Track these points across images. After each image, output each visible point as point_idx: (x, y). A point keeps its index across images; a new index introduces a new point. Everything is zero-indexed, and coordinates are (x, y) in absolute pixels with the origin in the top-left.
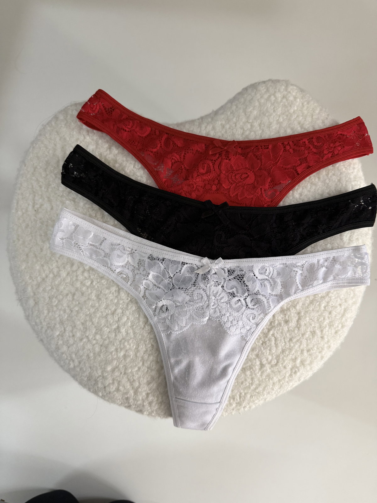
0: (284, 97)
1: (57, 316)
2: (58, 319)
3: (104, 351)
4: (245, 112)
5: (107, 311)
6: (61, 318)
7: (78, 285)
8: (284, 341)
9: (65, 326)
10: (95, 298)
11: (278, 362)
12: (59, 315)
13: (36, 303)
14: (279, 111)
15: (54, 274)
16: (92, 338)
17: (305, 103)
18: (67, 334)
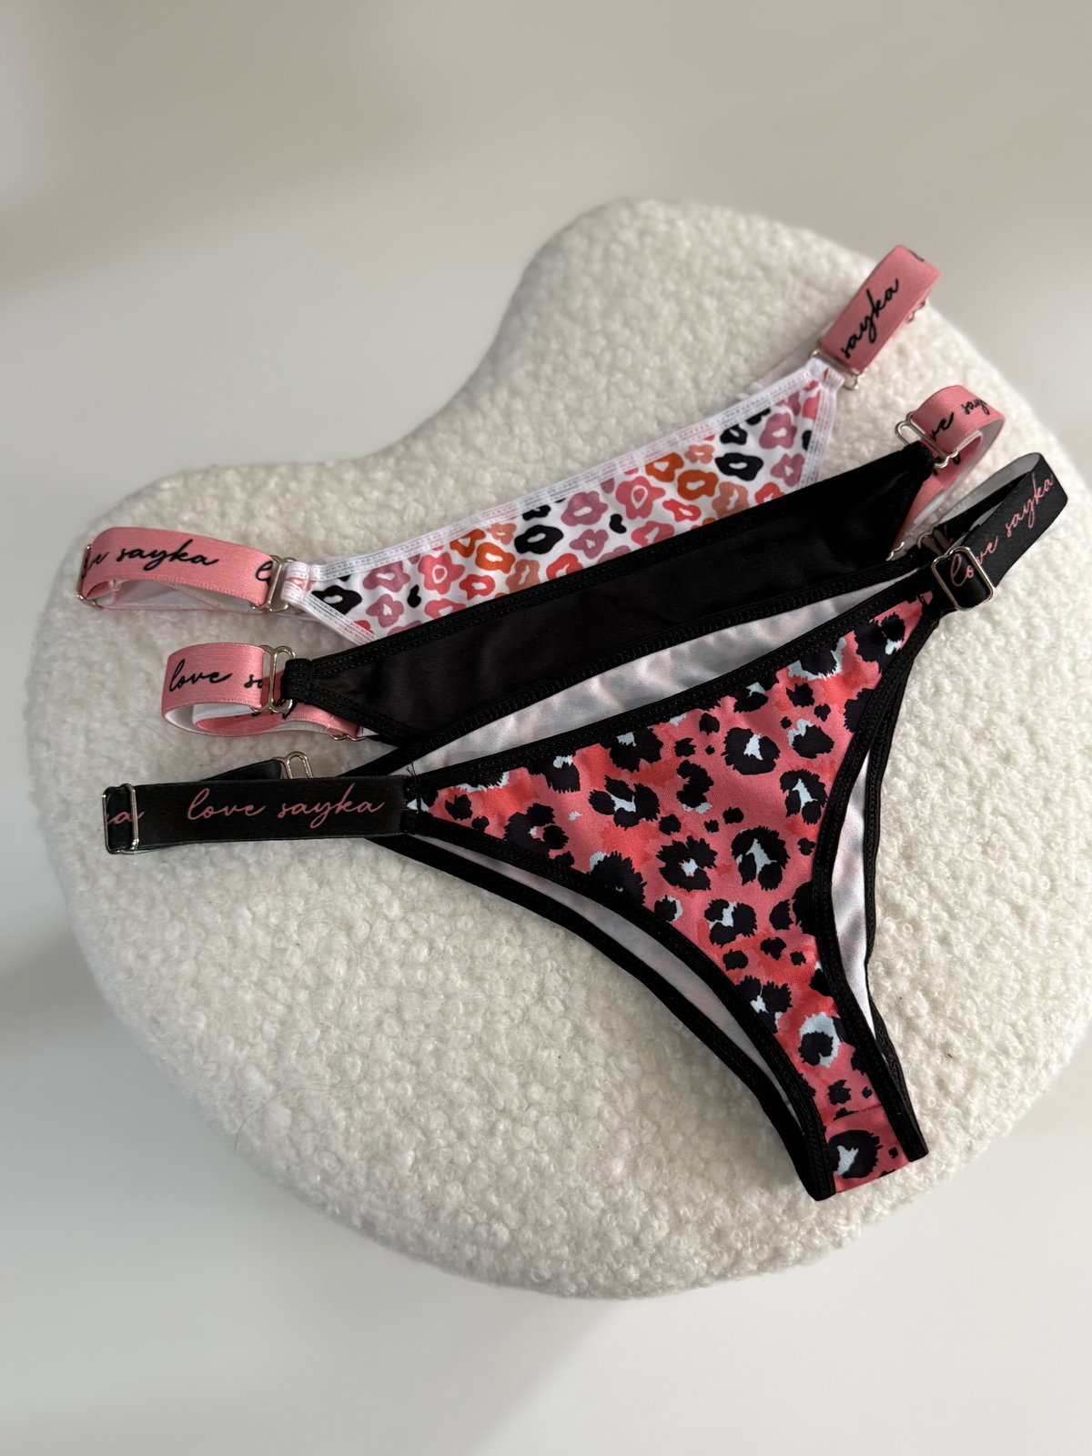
0: (642, 234)
1: (380, 1105)
2: (389, 1115)
3: (575, 1126)
4: (567, 313)
5: (520, 1003)
6: (395, 1104)
7: (396, 974)
8: (1033, 811)
9: (420, 1121)
10: (466, 984)
11: (1052, 880)
12: (387, 1099)
13: (298, 1109)
14: (653, 268)
15: (307, 988)
16: (520, 1108)
17: (702, 223)
18: (442, 1142)
